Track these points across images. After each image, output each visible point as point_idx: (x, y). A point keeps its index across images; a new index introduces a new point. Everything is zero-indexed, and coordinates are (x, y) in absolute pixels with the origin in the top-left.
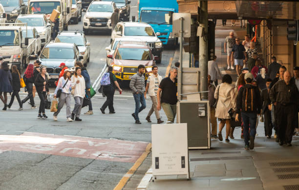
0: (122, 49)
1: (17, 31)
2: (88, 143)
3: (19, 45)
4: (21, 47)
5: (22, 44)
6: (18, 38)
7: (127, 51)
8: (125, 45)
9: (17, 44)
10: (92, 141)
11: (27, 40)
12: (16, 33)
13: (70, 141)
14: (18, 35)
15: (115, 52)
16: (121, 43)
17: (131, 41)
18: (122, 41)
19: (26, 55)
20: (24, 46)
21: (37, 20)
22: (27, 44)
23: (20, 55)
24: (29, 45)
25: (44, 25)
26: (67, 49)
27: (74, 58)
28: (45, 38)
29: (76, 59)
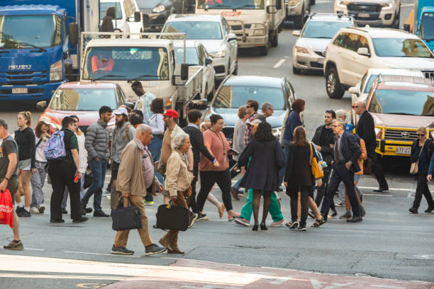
0: (384, 92)
1: (165, 50)
2: (310, 282)
3: (168, 79)
4: (174, 83)
5: (174, 77)
6: (167, 65)
7: (393, 96)
8: (389, 84)
9: (164, 77)
10: (319, 280)
11: (185, 69)
12: (162, 54)
13: (274, 280)
14: (167, 57)
15: (368, 98)
16: (381, 79)
17: (402, 77)
18: (383, 76)
19: (184, 100)
20: (178, 80)
21: (208, 27)
22: (185, 76)
23: (171, 100)
24: (190, 79)
25: (222, 38)
26: (270, 90)
27: (285, 109)
28: (225, 63)
29: (288, 110)
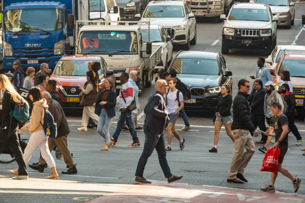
0: (289, 61)
1: (135, 33)
2: (237, 196)
3: (138, 54)
4: (141, 57)
5: (141, 52)
6: (136, 43)
7: (295, 64)
8: (292, 56)
9: (134, 52)
10: (243, 194)
11: (149, 46)
12: (133, 36)
13: (212, 194)
14: (136, 38)
15: (277, 67)
16: (286, 53)
17: (301, 51)
18: (288, 51)
19: (149, 68)
20: (145, 54)
22: (149, 51)
23: (139, 68)
24: (153, 53)
26: (208, 61)
27: (219, 74)
29: (221, 76)
